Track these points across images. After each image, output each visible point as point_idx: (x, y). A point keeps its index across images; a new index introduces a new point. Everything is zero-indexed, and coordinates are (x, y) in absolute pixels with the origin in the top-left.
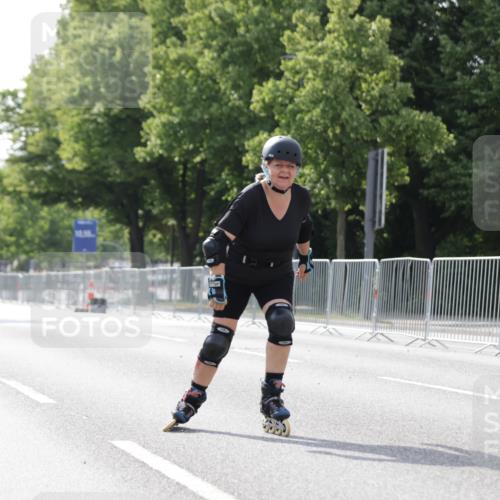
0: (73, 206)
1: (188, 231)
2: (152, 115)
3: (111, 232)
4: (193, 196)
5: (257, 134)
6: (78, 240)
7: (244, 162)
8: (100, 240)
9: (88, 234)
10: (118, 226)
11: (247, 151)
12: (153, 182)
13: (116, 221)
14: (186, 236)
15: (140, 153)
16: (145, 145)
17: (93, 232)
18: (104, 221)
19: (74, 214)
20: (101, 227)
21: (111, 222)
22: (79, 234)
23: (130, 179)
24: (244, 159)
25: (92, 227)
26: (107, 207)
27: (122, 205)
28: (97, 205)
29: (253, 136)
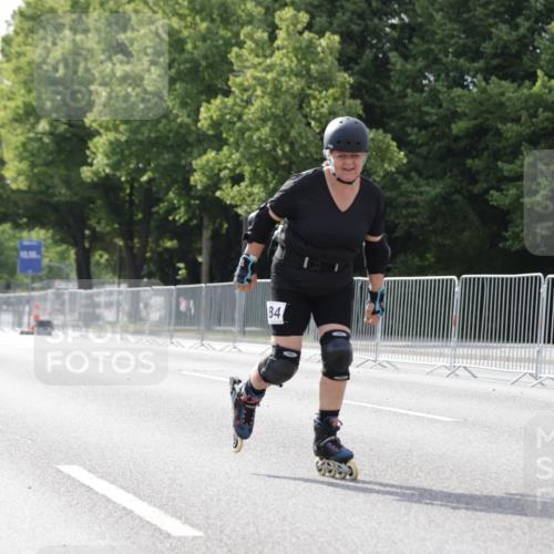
0: (17, 226)
1: (135, 251)
2: (99, 134)
3: (57, 253)
4: (140, 216)
5: (205, 152)
6: (23, 260)
7: (192, 183)
8: (45, 261)
9: (33, 255)
10: (64, 247)
11: (195, 170)
12: (99, 202)
13: (63, 241)
14: (133, 257)
15: (86, 173)
16: (91, 165)
17: (39, 253)
18: (50, 241)
19: (18, 235)
20: (47, 247)
21: (56, 243)
22: (24, 254)
23: (75, 199)
24: (192, 179)
25: (37, 248)
26: (53, 228)
27: (69, 226)
28: (43, 225)
29: (200, 155)
